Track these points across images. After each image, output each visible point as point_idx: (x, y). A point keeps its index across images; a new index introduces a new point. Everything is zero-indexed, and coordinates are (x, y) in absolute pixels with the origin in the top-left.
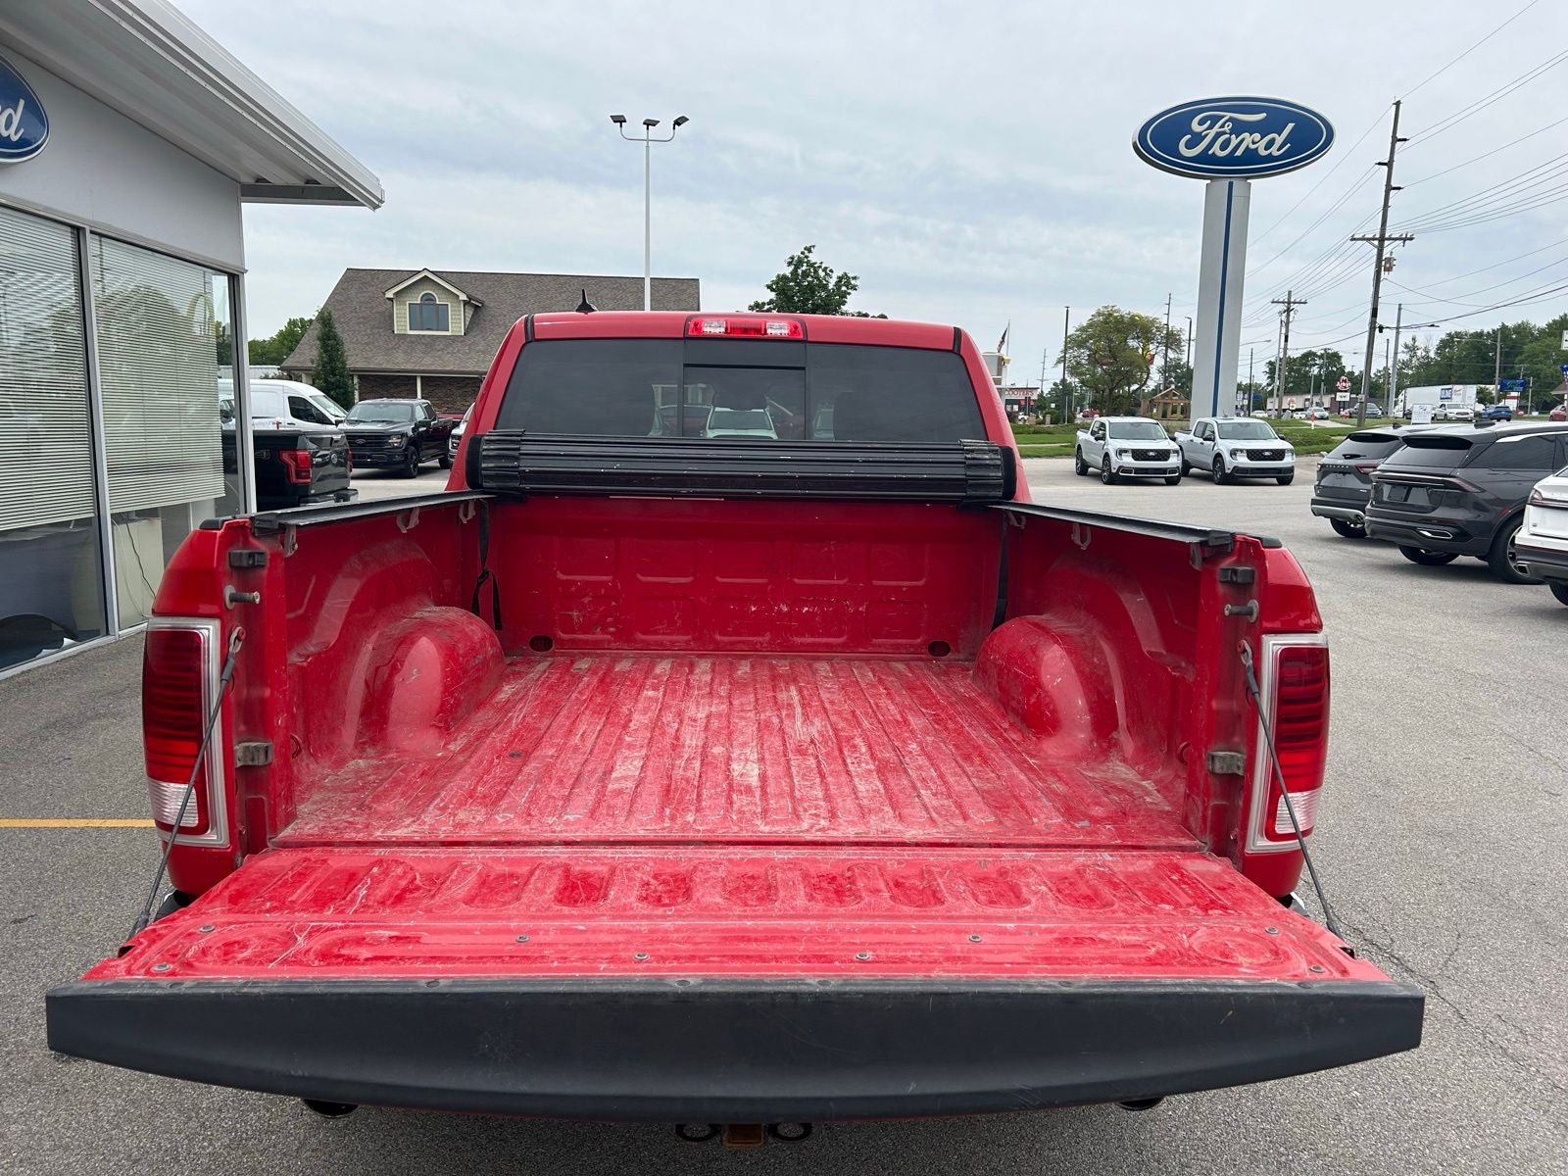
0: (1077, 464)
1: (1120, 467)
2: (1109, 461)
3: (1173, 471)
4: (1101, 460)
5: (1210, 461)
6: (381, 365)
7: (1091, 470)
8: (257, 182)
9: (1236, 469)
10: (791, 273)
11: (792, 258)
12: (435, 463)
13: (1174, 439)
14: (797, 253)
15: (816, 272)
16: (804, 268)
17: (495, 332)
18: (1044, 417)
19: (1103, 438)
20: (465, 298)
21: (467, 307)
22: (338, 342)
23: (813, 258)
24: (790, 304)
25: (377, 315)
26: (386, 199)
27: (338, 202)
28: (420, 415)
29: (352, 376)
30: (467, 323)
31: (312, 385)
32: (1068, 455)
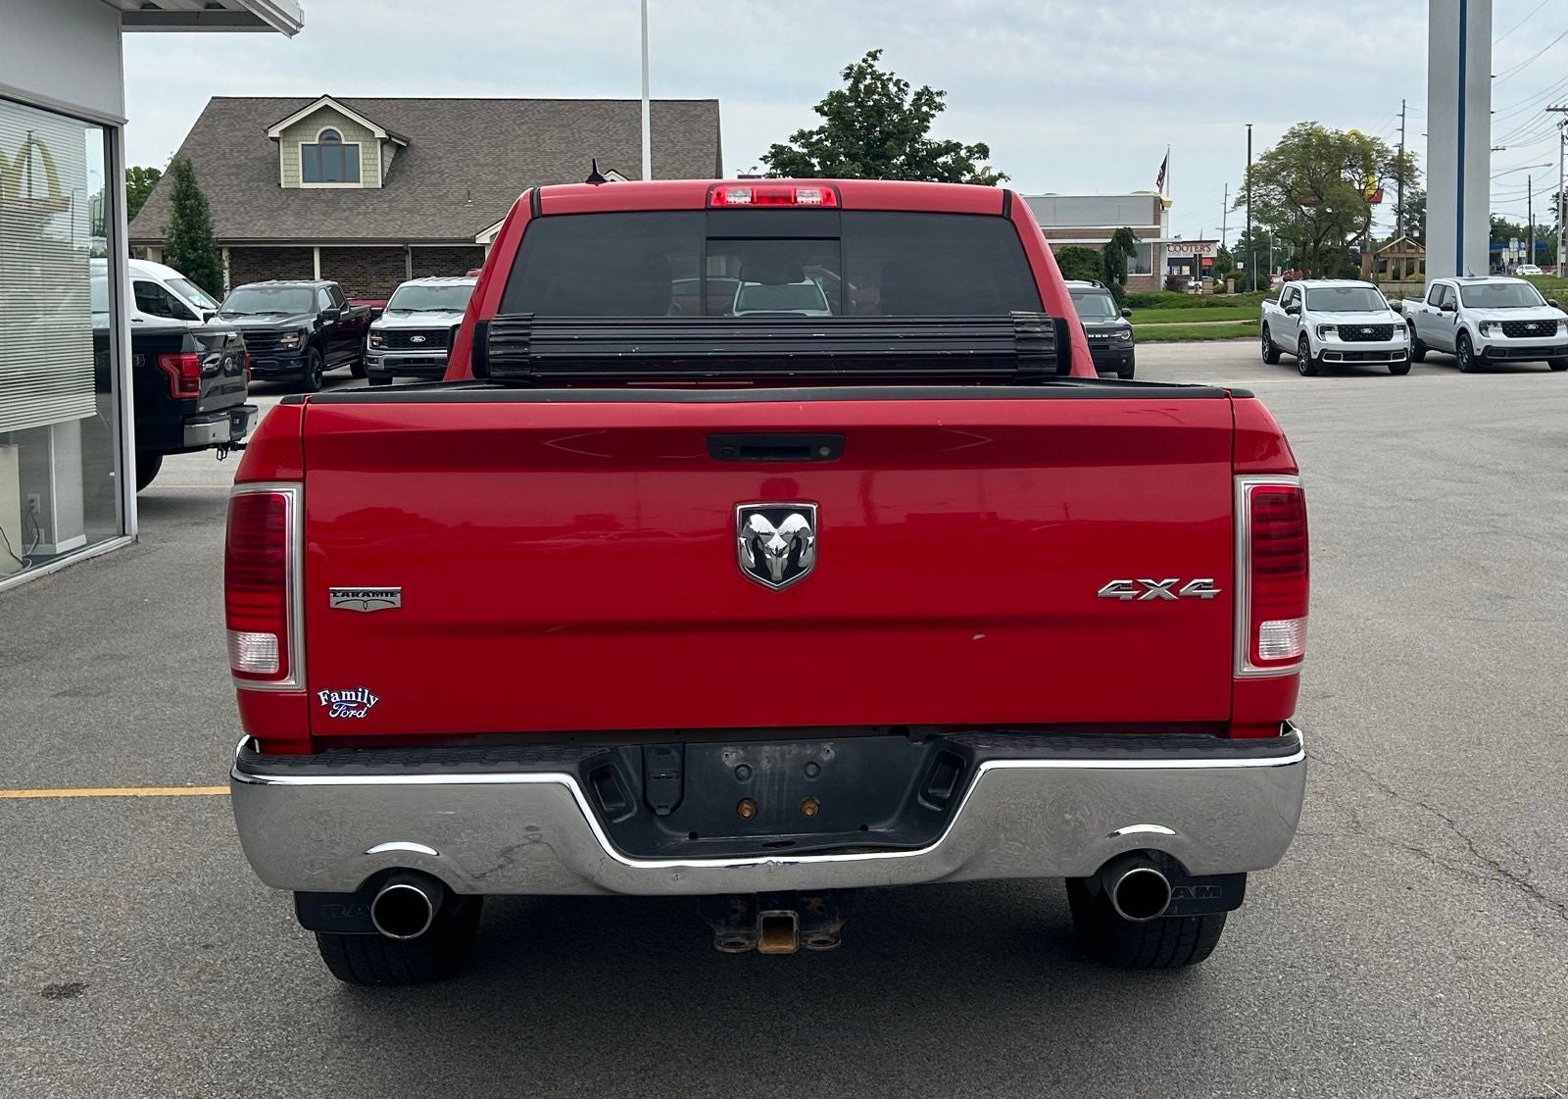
0: (1264, 348)
1: (1323, 351)
2: (1307, 342)
3: (1399, 354)
4: (1296, 342)
5: (1452, 339)
6: (262, 232)
7: (1283, 355)
8: (142, 8)
9: (1489, 349)
10: (849, 89)
11: (850, 68)
12: (345, 370)
13: (1398, 309)
14: (857, 61)
15: (884, 86)
16: (868, 82)
17: (427, 181)
18: (1225, 282)
19: (1298, 310)
20: (384, 136)
21: (385, 147)
22: (201, 203)
23: (879, 67)
24: (848, 134)
25: (257, 162)
26: (305, 22)
27: (242, 28)
28: (325, 302)
29: (220, 249)
30: (386, 170)
31: (164, 263)
32: (1253, 336)
